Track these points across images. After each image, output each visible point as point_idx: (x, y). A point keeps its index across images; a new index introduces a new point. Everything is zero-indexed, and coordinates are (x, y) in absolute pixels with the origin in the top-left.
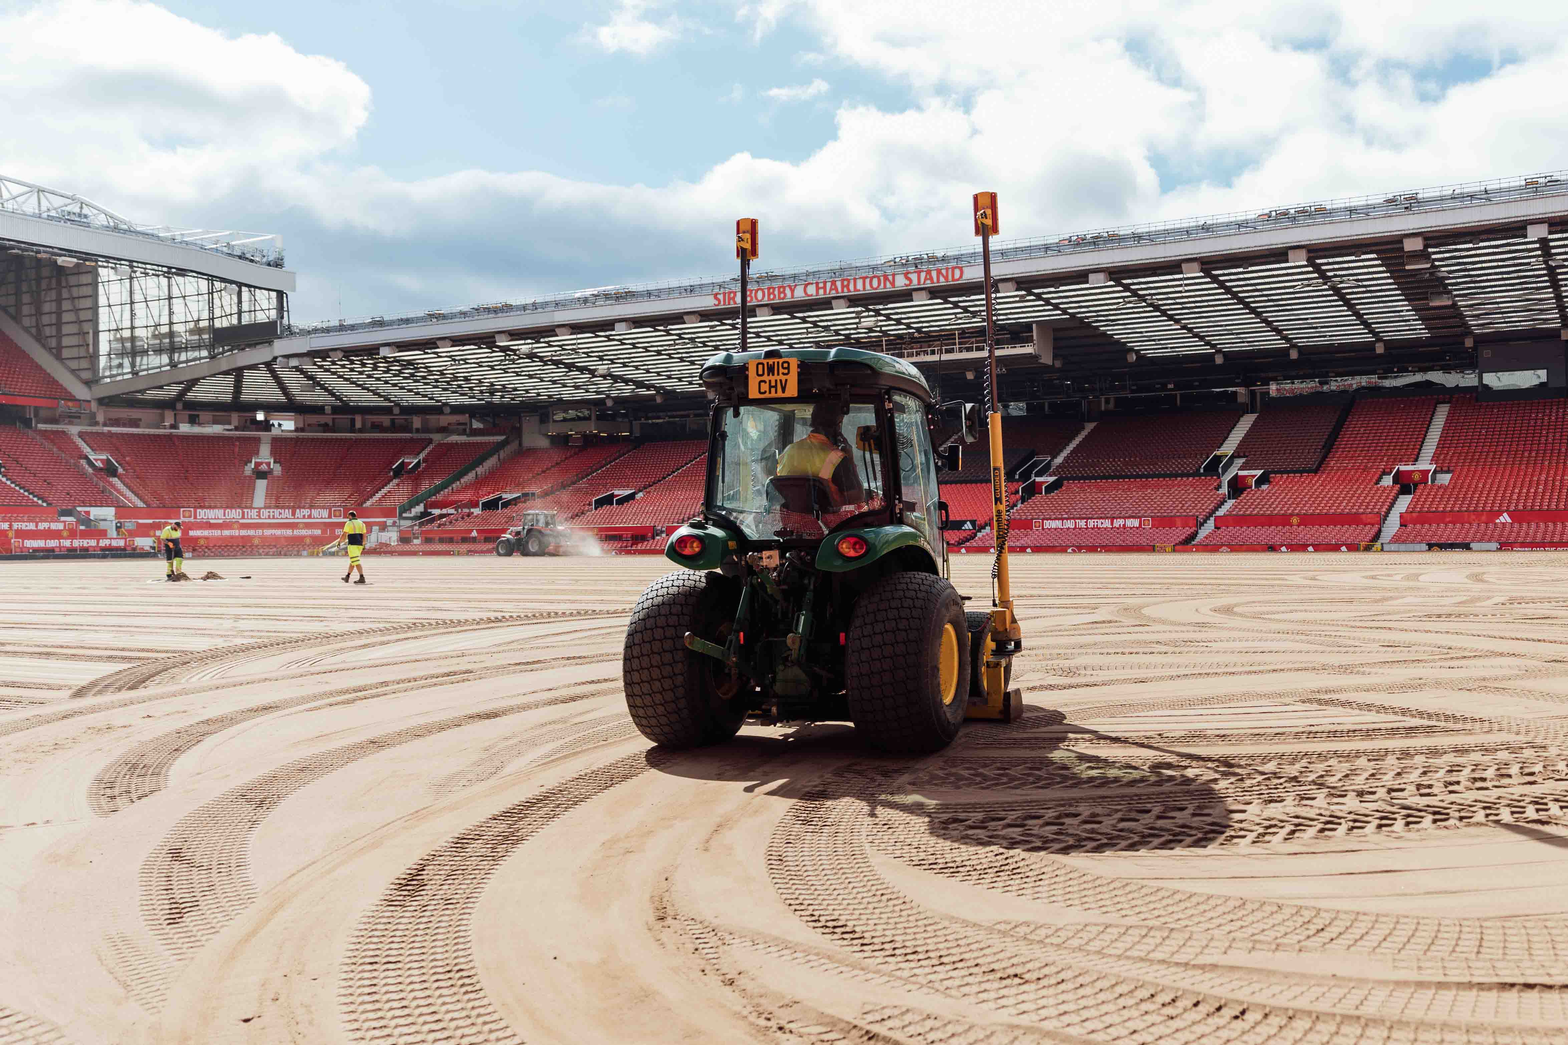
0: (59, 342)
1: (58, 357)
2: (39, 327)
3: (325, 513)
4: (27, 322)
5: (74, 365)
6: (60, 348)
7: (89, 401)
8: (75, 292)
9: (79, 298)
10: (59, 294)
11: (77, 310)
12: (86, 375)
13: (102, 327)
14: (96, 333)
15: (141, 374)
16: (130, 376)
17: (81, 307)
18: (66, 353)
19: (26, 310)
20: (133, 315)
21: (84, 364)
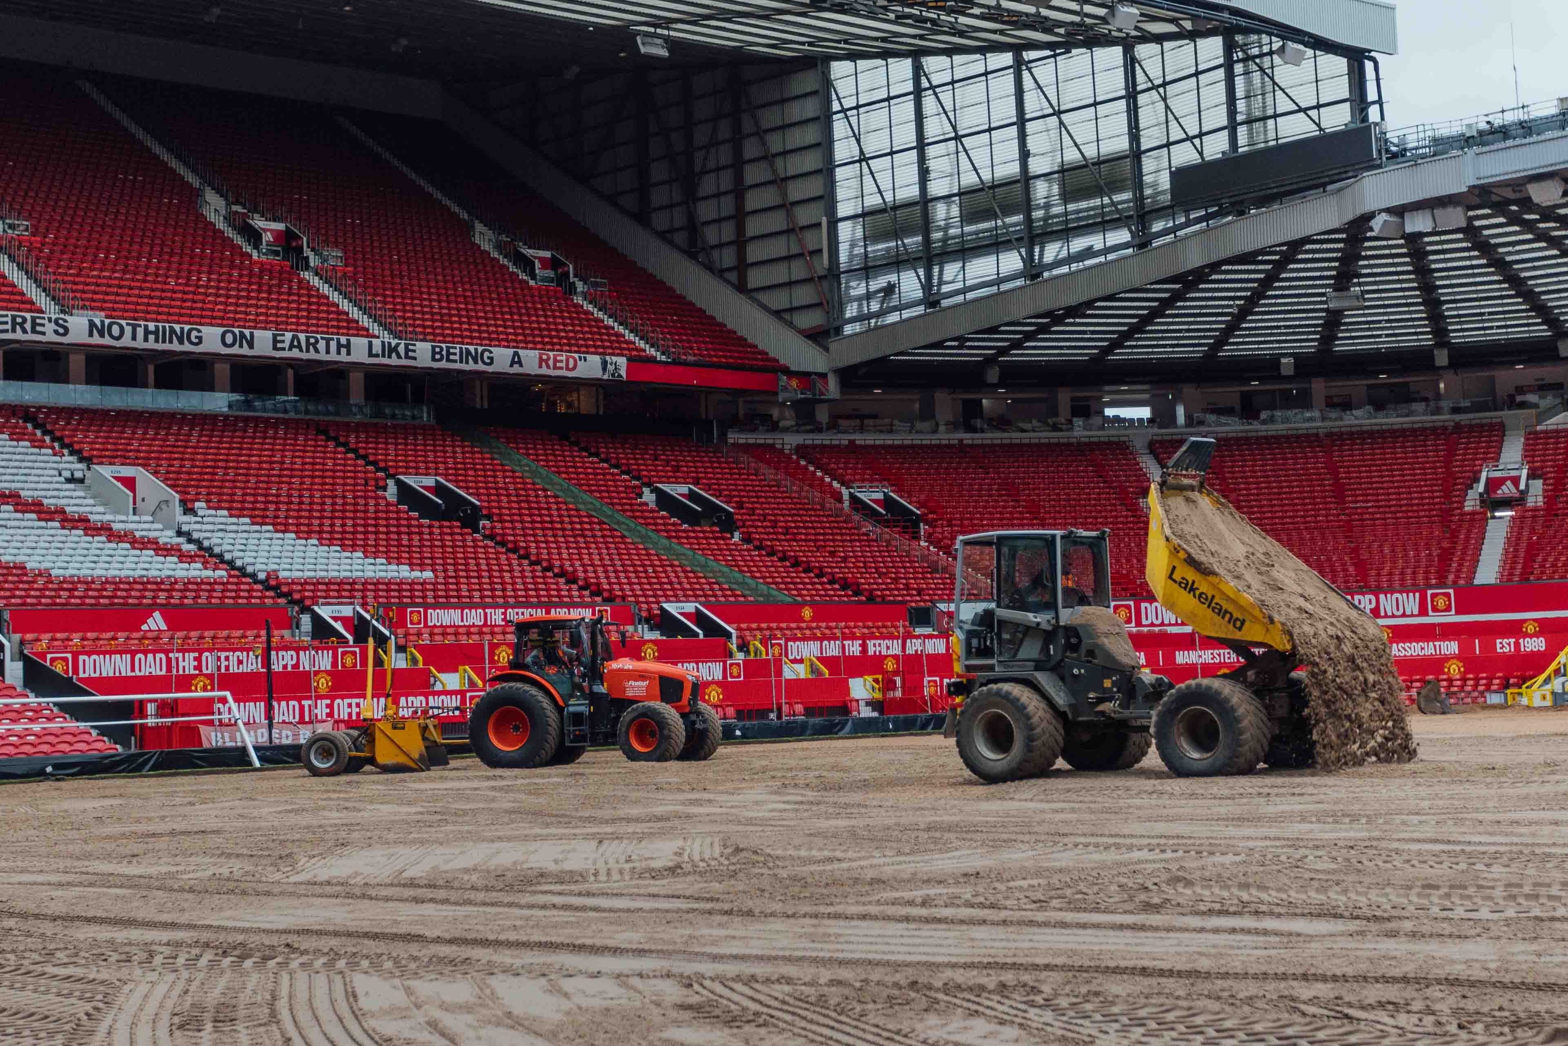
0: (741, 255)
1: (741, 287)
2: (693, 227)
3: (1411, 603)
4: (660, 221)
5: (779, 300)
6: (742, 266)
7: (823, 376)
8: (775, 143)
9: (785, 153)
10: (738, 151)
11: (781, 182)
12: (810, 320)
13: (843, 210)
14: (834, 222)
15: (945, 303)
16: (920, 310)
17: (791, 173)
18: (756, 278)
19: (659, 197)
20: (924, 174)
21: (803, 295)
